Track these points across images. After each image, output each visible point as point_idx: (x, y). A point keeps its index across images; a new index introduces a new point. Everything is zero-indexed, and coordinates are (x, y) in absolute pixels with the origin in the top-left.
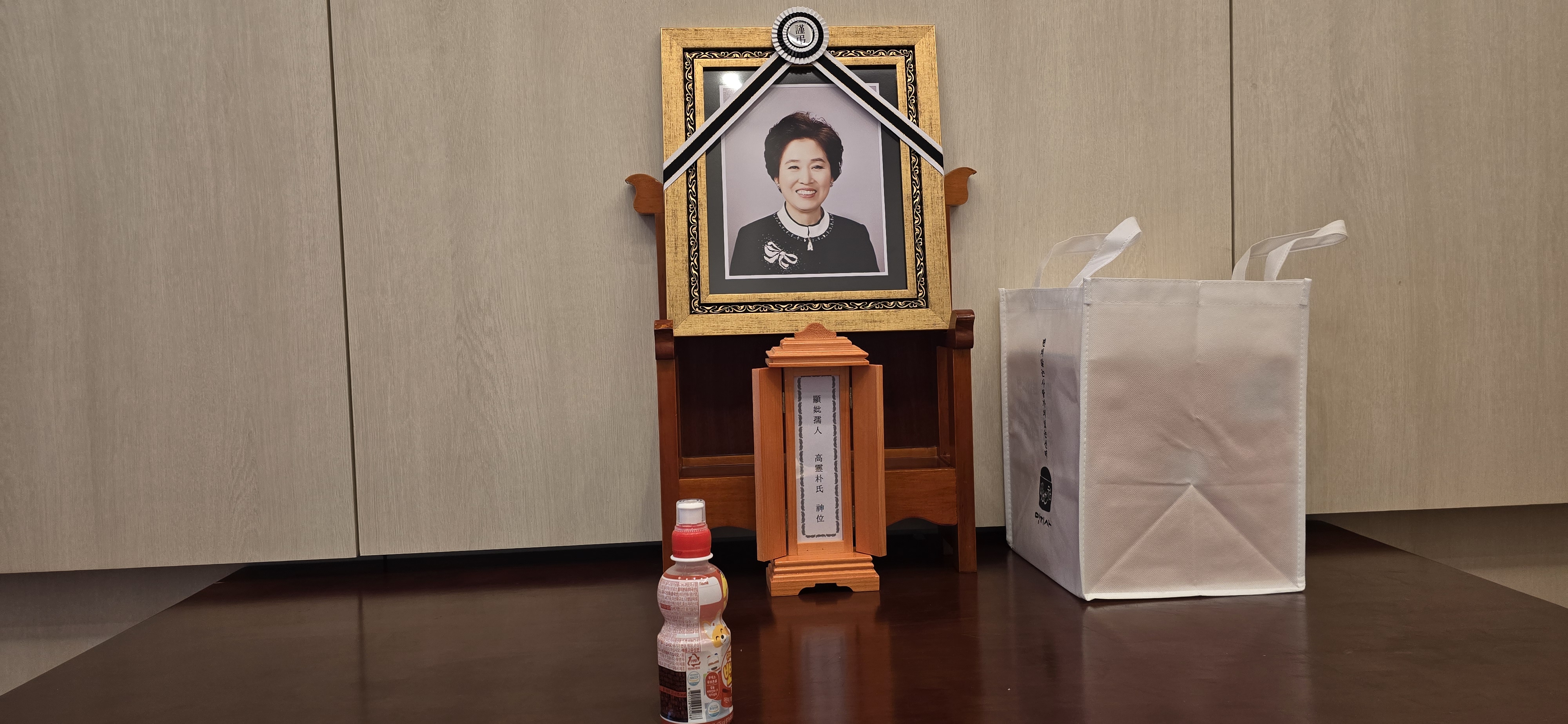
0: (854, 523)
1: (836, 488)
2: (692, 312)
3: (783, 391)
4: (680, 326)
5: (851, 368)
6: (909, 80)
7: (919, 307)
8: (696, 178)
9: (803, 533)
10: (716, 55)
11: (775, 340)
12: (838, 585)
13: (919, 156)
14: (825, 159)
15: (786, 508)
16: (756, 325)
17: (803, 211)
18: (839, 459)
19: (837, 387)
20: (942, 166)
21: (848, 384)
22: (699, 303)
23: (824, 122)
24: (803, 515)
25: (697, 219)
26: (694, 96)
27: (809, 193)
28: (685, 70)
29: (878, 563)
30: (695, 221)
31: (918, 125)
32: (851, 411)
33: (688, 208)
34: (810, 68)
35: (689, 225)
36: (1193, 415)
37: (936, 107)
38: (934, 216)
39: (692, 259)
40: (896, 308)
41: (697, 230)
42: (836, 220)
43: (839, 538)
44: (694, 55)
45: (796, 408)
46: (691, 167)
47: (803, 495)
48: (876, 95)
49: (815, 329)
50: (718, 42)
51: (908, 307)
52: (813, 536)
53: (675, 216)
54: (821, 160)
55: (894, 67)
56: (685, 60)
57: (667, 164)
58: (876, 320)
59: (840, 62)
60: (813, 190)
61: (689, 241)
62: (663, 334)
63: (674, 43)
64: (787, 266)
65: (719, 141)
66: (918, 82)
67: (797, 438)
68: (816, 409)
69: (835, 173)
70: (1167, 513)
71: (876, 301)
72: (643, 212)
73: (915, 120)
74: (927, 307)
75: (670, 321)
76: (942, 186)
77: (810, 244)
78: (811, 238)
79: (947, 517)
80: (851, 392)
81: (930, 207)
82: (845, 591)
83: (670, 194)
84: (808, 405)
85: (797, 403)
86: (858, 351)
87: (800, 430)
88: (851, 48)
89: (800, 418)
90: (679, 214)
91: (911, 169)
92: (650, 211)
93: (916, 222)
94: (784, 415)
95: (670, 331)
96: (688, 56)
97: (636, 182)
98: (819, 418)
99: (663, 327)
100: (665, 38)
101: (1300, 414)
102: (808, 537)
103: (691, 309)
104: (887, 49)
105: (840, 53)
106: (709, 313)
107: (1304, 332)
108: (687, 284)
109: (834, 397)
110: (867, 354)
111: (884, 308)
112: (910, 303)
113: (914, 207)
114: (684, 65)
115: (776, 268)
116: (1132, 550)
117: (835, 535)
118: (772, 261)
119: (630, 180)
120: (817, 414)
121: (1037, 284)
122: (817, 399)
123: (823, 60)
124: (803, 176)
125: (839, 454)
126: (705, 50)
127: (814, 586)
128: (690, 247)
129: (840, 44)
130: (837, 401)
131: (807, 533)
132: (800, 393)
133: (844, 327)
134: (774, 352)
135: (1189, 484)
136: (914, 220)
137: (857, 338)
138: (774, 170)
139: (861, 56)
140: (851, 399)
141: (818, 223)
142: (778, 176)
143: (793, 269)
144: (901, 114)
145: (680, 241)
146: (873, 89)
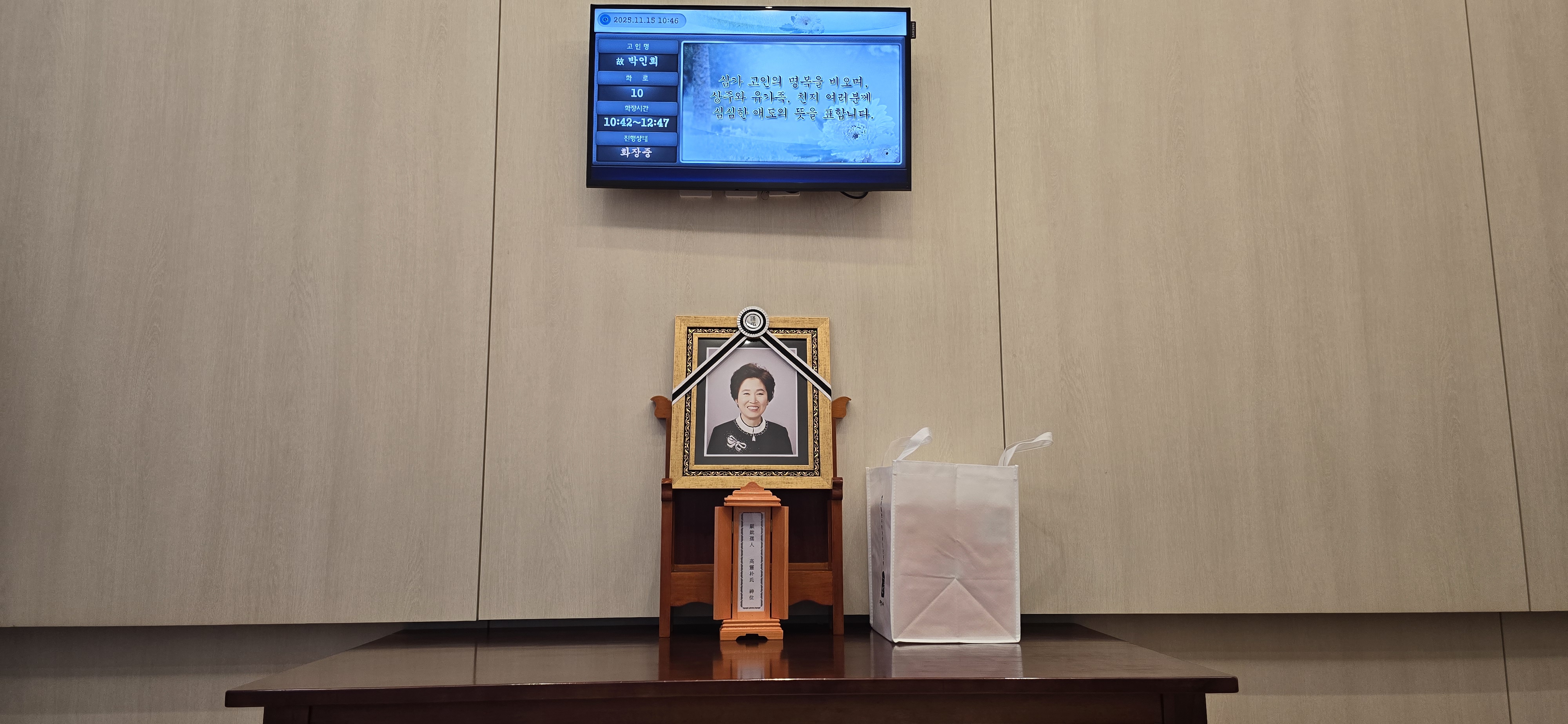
0: (771, 600)
1: (762, 580)
2: (684, 475)
3: (733, 520)
4: (676, 483)
5: (772, 507)
6: (814, 347)
7: (815, 476)
8: (690, 399)
9: (741, 606)
10: (705, 331)
11: (730, 492)
12: (759, 635)
13: (818, 390)
14: (765, 390)
15: (732, 590)
16: (720, 483)
17: (750, 419)
18: (763, 562)
19: (764, 519)
20: (831, 396)
21: (770, 517)
22: (688, 470)
23: (765, 369)
24: (742, 595)
25: (690, 422)
26: (692, 353)
27: (755, 408)
28: (688, 339)
29: (783, 624)
30: (689, 423)
31: (818, 373)
32: (771, 533)
33: (685, 415)
34: (758, 339)
35: (685, 425)
36: (955, 538)
37: (828, 363)
38: (826, 424)
39: (686, 444)
40: (802, 475)
41: (690, 428)
42: (769, 424)
43: (762, 609)
44: (693, 330)
45: (740, 531)
46: (688, 392)
47: (742, 583)
48: (795, 355)
49: (752, 486)
50: (707, 324)
51: (809, 476)
52: (747, 608)
53: (677, 419)
54: (762, 390)
55: (805, 340)
56: (688, 333)
57: (674, 391)
58: (789, 482)
59: (774, 336)
60: (757, 407)
61: (685, 434)
62: (666, 486)
63: (682, 324)
64: (740, 449)
65: (705, 378)
66: (818, 348)
67: (740, 549)
68: (752, 532)
69: (770, 397)
70: (941, 594)
71: (790, 471)
72: (660, 417)
73: (816, 370)
74: (819, 476)
75: (670, 479)
76: (830, 407)
77: (754, 437)
78: (754, 434)
79: (828, 601)
80: (771, 522)
81: (823, 419)
82: (763, 639)
83: (675, 408)
84: (746, 530)
85: (740, 528)
86: (775, 498)
87: (742, 544)
88: (782, 329)
89: (742, 537)
90: (680, 419)
91: (813, 397)
92: (663, 417)
93: (815, 427)
94: (733, 535)
95: (670, 485)
96: (690, 331)
97: (656, 400)
98: (753, 537)
99: (666, 482)
100: (678, 322)
101: (1016, 541)
102: (744, 608)
103: (683, 473)
104: (802, 329)
105: (776, 331)
106: (693, 475)
107: (1017, 494)
108: (682, 459)
109: (762, 526)
110: (780, 500)
111: (795, 476)
112: (809, 472)
113: (814, 418)
114: (688, 336)
115: (733, 451)
116: (921, 615)
117: (760, 608)
118: (731, 446)
119: (652, 399)
120: (752, 535)
121: (882, 466)
122: (752, 526)
123: (765, 335)
124: (751, 399)
125: (763, 559)
126: (699, 328)
127: (745, 635)
128: (685, 437)
129: (776, 327)
130: (764, 528)
131: (743, 607)
132: (742, 523)
133: (771, 486)
134: (729, 498)
135: (954, 578)
136: (814, 425)
137: (775, 492)
138: (735, 395)
139: (787, 333)
140: (771, 527)
141: (759, 425)
142: (737, 399)
143: (743, 451)
144: (808, 366)
145: (679, 434)
146: (793, 352)
